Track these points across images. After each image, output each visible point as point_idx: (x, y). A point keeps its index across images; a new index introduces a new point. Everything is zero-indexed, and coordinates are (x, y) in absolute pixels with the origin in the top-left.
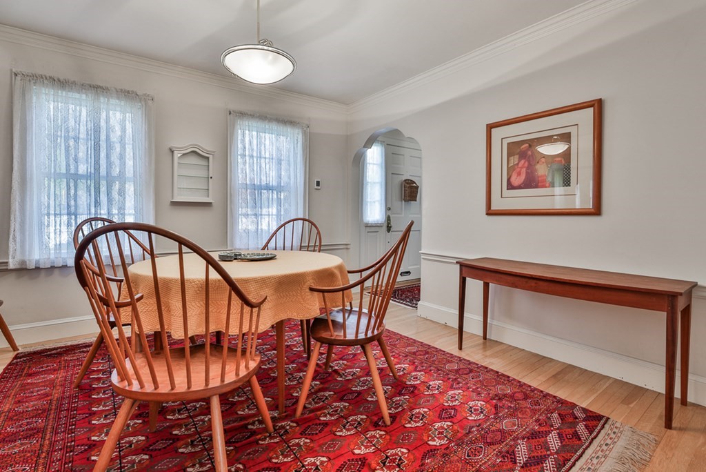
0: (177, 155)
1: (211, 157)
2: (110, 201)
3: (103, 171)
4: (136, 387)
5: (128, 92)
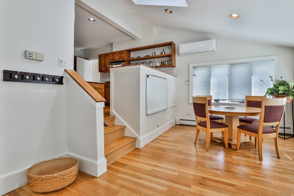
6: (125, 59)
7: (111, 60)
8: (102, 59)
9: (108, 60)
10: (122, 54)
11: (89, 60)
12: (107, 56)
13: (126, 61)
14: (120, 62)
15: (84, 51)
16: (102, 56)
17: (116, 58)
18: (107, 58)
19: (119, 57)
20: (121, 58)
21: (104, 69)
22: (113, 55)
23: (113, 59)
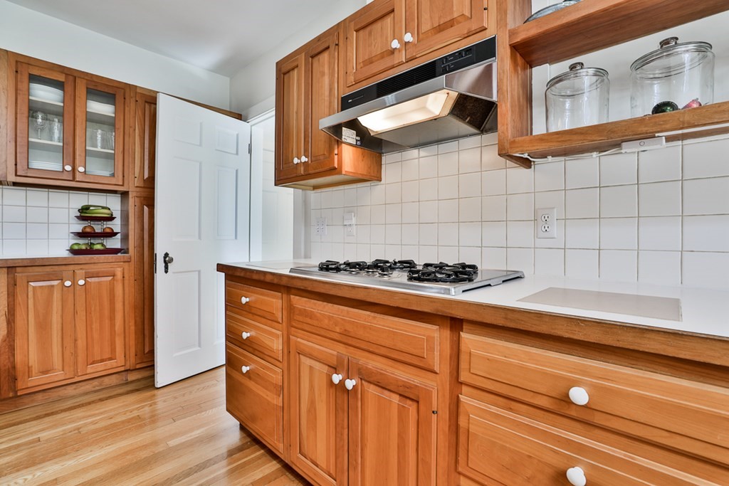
6: (490, 27)
7: (352, 79)
9: (329, 88)
11: (246, 120)
12: (326, 57)
15: (231, 79)
16: (295, 64)
17: (395, 44)
18: (326, 71)
19: (426, 27)
20: (440, 29)
21: (304, 159)
22: (368, 29)
23: (370, 61)
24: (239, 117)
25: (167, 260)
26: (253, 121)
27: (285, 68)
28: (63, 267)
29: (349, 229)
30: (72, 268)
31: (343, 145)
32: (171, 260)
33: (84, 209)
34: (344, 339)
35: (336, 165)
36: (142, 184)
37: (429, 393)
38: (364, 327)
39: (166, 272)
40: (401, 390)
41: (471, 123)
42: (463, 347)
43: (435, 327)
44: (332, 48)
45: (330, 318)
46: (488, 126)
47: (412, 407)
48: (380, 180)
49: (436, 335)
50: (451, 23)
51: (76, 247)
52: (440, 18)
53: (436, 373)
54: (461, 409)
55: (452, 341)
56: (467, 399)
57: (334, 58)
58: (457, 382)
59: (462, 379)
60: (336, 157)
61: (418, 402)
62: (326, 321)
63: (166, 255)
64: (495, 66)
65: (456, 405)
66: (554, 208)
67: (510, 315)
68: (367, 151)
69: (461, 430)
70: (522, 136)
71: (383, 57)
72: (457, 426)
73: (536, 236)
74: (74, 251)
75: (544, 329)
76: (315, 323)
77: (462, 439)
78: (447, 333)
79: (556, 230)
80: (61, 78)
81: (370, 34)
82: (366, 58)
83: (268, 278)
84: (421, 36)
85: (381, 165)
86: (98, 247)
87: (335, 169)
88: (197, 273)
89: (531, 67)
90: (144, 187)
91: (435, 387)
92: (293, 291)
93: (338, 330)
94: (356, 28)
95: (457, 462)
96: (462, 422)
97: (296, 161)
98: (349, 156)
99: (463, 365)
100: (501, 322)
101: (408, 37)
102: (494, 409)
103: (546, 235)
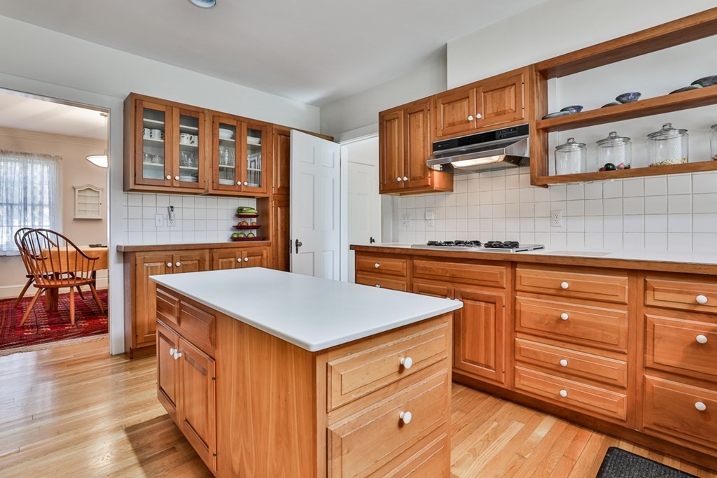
0: (77, 190)
1: (101, 191)
2: (33, 219)
3: (29, 202)
4: (43, 284)
5: (45, 155)
6: (526, 118)
7: (440, 133)
8: (397, 128)
9: (423, 136)
10: (509, 95)
11: (338, 142)
12: (421, 116)
13: (532, 129)
14: (491, 136)
15: (321, 109)
16: (396, 116)
17: (471, 118)
18: (421, 125)
19: (489, 111)
20: (498, 114)
21: (405, 179)
22: (452, 105)
23: (453, 124)
24: (332, 139)
25: (298, 244)
26: (342, 143)
27: (387, 118)
28: (236, 249)
29: (429, 222)
30: (240, 249)
31: (435, 172)
32: (301, 245)
33: (240, 210)
34: (451, 279)
35: (429, 184)
36: (277, 192)
37: (501, 298)
38: (465, 271)
39: (297, 252)
40: (486, 300)
41: (513, 163)
42: (517, 274)
43: (504, 267)
44: (425, 111)
45: (442, 270)
46: (523, 163)
47: (492, 306)
48: (452, 191)
49: (504, 271)
50: (504, 113)
51: (235, 236)
52: (498, 108)
53: (504, 288)
54: (517, 302)
55: (512, 273)
56: (519, 297)
57: (427, 118)
58: (515, 290)
59: (517, 288)
60: (429, 179)
61: (495, 303)
62: (440, 271)
63: (297, 240)
64: (528, 139)
65: (514, 301)
66: (560, 210)
67: (538, 258)
68: (446, 174)
69: (517, 312)
70: (543, 175)
71: (461, 123)
72: (515, 310)
73: (551, 225)
74: (234, 239)
75: (551, 262)
76: (432, 273)
77: (518, 315)
78: (509, 270)
79: (562, 222)
80: (234, 123)
81: (453, 108)
82: (451, 121)
83: (397, 251)
84: (486, 116)
85: (453, 181)
86: (242, 236)
87: (429, 186)
88: (312, 254)
89: (548, 132)
90: (278, 194)
91: (504, 295)
92: (415, 257)
93: (448, 275)
94: (444, 102)
95: (515, 326)
96: (518, 307)
97: (399, 179)
98: (437, 178)
99: (518, 282)
100: (534, 261)
101: (479, 116)
102: (532, 299)
103: (556, 225)
